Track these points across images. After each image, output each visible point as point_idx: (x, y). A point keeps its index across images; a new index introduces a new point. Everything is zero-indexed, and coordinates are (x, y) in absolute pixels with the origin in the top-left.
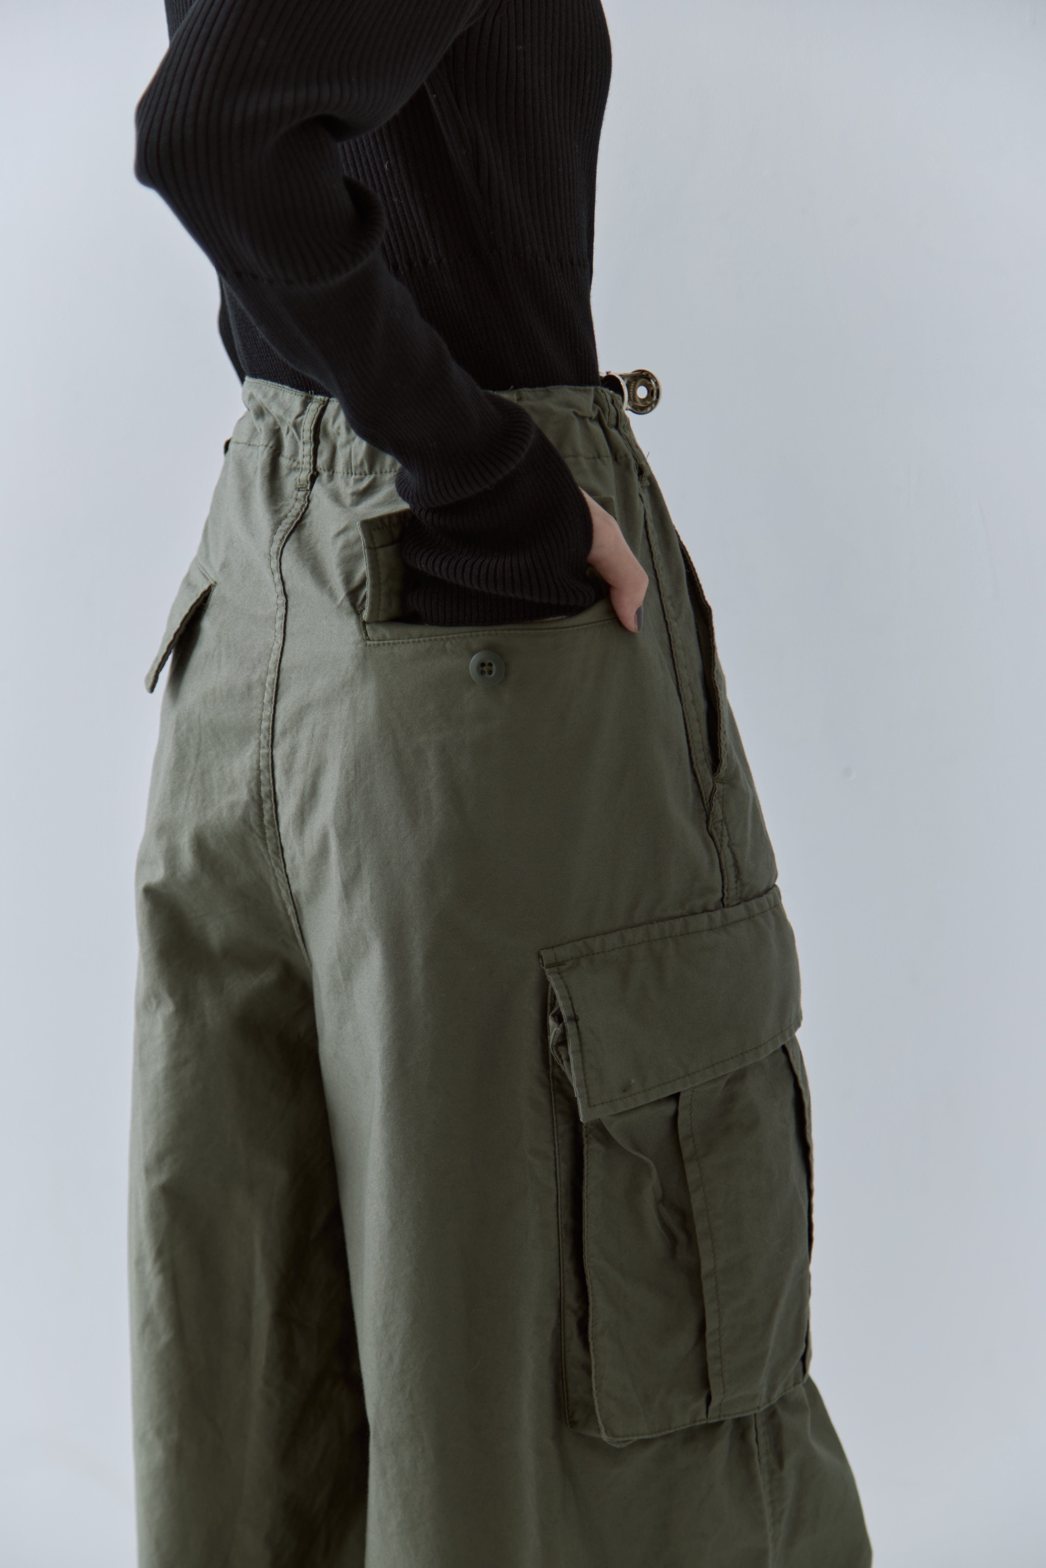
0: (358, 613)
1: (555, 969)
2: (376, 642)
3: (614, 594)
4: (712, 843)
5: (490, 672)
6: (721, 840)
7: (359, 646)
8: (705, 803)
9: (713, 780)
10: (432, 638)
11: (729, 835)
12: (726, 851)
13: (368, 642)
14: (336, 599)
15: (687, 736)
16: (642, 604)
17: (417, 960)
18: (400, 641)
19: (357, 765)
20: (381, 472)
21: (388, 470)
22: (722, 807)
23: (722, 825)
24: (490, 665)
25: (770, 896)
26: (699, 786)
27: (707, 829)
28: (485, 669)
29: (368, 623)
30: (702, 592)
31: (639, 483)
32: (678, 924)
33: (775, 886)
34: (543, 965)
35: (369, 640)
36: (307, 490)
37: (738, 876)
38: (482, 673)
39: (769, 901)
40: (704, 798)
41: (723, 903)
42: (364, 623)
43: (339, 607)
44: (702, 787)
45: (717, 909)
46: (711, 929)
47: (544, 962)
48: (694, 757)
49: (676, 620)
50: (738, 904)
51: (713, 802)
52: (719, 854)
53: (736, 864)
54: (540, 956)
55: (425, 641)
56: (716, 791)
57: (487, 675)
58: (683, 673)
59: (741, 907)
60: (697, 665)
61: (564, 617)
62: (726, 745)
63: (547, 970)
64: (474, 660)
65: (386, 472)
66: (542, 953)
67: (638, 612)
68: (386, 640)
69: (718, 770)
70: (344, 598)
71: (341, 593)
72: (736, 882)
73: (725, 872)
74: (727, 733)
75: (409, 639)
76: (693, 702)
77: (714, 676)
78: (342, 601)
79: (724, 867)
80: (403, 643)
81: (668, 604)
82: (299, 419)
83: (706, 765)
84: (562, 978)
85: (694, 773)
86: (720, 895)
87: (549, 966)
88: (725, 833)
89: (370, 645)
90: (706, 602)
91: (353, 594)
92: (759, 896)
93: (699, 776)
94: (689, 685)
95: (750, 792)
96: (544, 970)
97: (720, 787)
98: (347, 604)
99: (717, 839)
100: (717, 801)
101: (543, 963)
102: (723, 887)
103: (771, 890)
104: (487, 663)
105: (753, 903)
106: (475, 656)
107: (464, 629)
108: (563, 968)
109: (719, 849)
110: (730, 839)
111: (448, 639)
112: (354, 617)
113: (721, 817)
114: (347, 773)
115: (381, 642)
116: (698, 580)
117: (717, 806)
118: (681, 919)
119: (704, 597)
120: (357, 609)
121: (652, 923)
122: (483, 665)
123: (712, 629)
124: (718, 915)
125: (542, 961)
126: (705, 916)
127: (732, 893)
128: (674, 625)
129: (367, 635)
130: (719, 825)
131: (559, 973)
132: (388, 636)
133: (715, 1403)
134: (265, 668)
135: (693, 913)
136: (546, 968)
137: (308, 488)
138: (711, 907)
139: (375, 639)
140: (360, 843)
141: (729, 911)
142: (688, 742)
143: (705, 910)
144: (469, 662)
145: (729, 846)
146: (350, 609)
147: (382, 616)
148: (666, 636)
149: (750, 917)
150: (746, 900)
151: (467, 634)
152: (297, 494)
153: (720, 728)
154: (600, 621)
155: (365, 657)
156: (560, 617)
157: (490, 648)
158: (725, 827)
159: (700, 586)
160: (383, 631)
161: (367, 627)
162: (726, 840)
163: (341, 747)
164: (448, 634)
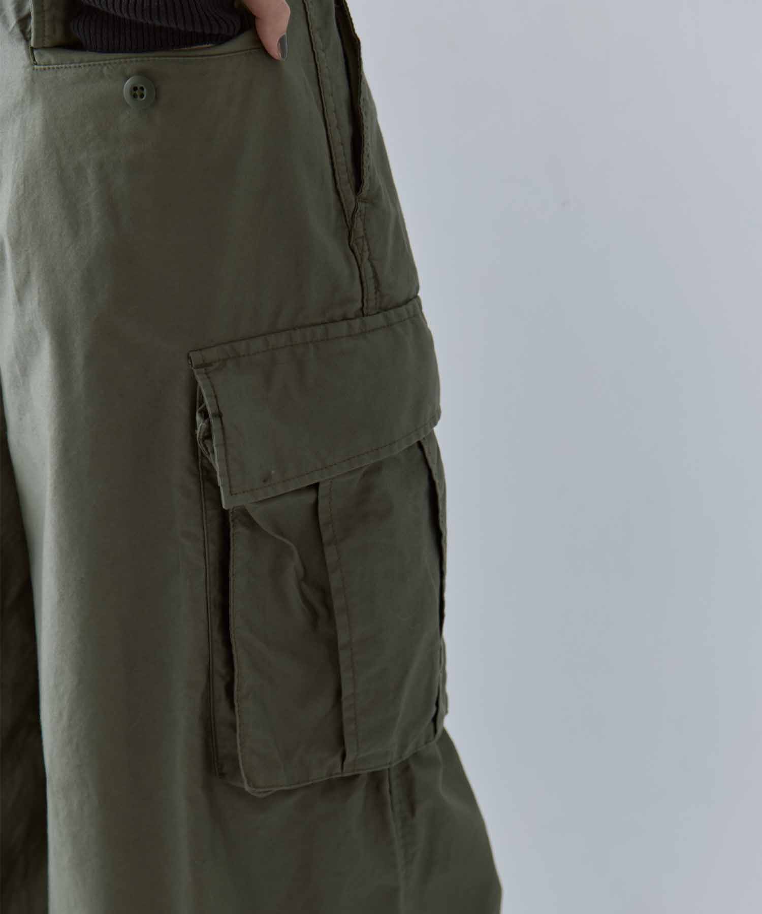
0: (27, 40)
1: (203, 370)
2: (42, 67)
3: (258, 24)
4: (353, 257)
5: (142, 96)
6: (361, 255)
7: (28, 70)
8: (348, 220)
9: (356, 200)
10: (91, 63)
11: (369, 249)
12: (366, 265)
13: (35, 66)
14: (8, 26)
15: (331, 158)
16: (285, 33)
17: (79, 359)
18: (63, 66)
19: (26, 179)
22: (364, 224)
23: (363, 241)
24: (142, 89)
25: (410, 306)
26: (342, 205)
27: (349, 244)
28: (137, 92)
29: (36, 49)
30: (353, 25)
32: (319, 330)
33: (416, 297)
34: (192, 366)
35: (36, 64)
37: (377, 288)
38: (135, 96)
39: (408, 312)
40: (347, 216)
41: (362, 312)
42: (32, 49)
43: (11, 33)
44: (344, 205)
45: (356, 317)
46: (350, 336)
47: (193, 362)
48: (338, 178)
49: (323, 51)
50: (378, 313)
51: (355, 220)
52: (359, 268)
53: (375, 276)
54: (189, 358)
55: (84, 66)
56: (358, 211)
57: (139, 98)
59: (380, 316)
60: (344, 93)
61: (210, 45)
62: (369, 167)
63: (195, 371)
64: (128, 84)
66: (191, 355)
67: (282, 41)
68: (51, 65)
69: (360, 190)
70: (16, 25)
71: (13, 21)
72: (376, 293)
73: (365, 285)
74: (371, 156)
75: (71, 63)
76: (338, 127)
77: (360, 103)
78: (14, 28)
79: (364, 280)
80: (66, 68)
81: (316, 37)
83: (349, 185)
84: (209, 378)
85: (337, 192)
86: (359, 305)
87: (197, 367)
88: (366, 248)
89: (37, 70)
90: (356, 35)
91: (23, 22)
92: (398, 306)
93: (342, 195)
94: (335, 111)
95: (392, 210)
96: (192, 370)
97: (362, 206)
98: (17, 30)
99: (357, 254)
100: (359, 219)
101: (192, 364)
102: (363, 297)
103: (412, 300)
104: (139, 86)
105: (392, 313)
106: (128, 81)
107: (120, 55)
108: (211, 368)
109: (360, 263)
110: (370, 254)
111: (105, 64)
112: (23, 42)
113: (362, 233)
114: (18, 187)
115: (46, 67)
116: (349, 14)
117: (359, 223)
118: (322, 327)
119: (354, 30)
120: (25, 34)
121: (294, 329)
122: (135, 89)
123: (360, 59)
124: (357, 323)
125: (191, 362)
126: (345, 323)
127: (372, 304)
128: (321, 55)
129: (34, 60)
130: (360, 241)
131: (207, 374)
132: (53, 61)
133: (350, 758)
135: (333, 321)
136: (194, 368)
138: (351, 315)
139: (42, 63)
140: (30, 251)
141: (368, 319)
142: (332, 164)
143: (345, 318)
144: (123, 86)
145: (369, 259)
146: (21, 36)
147: (47, 42)
148: (313, 64)
149: (389, 325)
150: (386, 310)
151: (122, 60)
153: (363, 152)
154: (247, 50)
155: (33, 80)
156: (206, 46)
157: (143, 73)
158: (365, 243)
159: (351, 19)
160: (48, 56)
161: (35, 52)
162: (366, 254)
163: (13, 162)
164: (106, 60)
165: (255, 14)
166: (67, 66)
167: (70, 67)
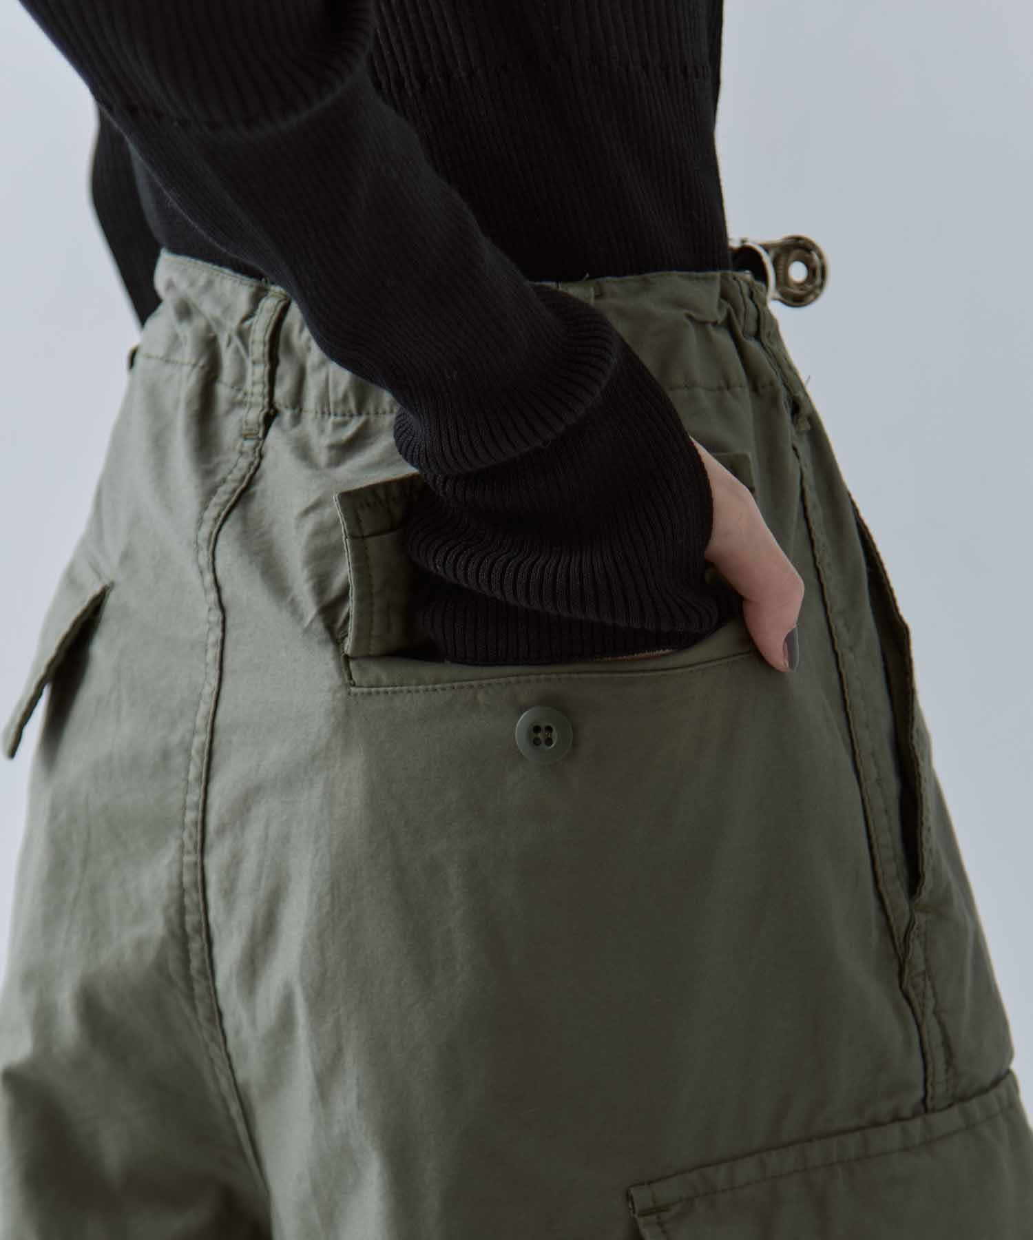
0: (338, 642)
1: (654, 1218)
2: (365, 690)
3: (749, 610)
4: (908, 1010)
5: (549, 741)
6: (923, 1005)
7: (339, 695)
8: (897, 944)
9: (911, 910)
10: (456, 684)
11: (935, 995)
12: (931, 1023)
13: (353, 689)
14: (301, 618)
15: (869, 837)
16: (795, 626)
17: (432, 1202)
18: (404, 688)
19: (334, 886)
20: (377, 413)
21: (387, 408)
22: (925, 949)
23: (924, 980)
24: (549, 729)
25: (1001, 1090)
26: (888, 919)
27: (901, 987)
28: (540, 735)
29: (353, 658)
30: (894, 600)
31: (793, 428)
32: (852, 1144)
33: (1009, 1072)
34: (634, 1212)
35: (354, 685)
36: (259, 439)
37: (950, 1062)
38: (536, 742)
39: (999, 1098)
40: (896, 938)
41: (925, 1107)
42: (347, 659)
43: (307, 631)
44: (892, 920)
45: (915, 1115)
46: (906, 1149)
47: (636, 1206)
48: (880, 871)
49: (851, 649)
50: (950, 1106)
51: (911, 943)
52: (919, 1027)
53: (947, 1044)
54: (629, 1198)
55: (444, 689)
56: (915, 926)
57: (543, 746)
58: (862, 734)
59: (955, 1110)
60: (884, 722)
61: (667, 651)
62: (931, 850)
63: (641, 1221)
64: (523, 721)
65: (384, 413)
66: (633, 1191)
67: (789, 639)
68: (381, 686)
69: (918, 892)
70: (316, 616)
71: (310, 609)
72: (947, 1070)
73: (929, 1057)
74: (933, 830)
75: (418, 684)
76: (879, 782)
77: (912, 738)
78: (311, 622)
79: (926, 1047)
80: (409, 691)
81: (839, 624)
82: (247, 323)
83: (898, 883)
84: (664, 1232)
85: (880, 897)
86: (920, 1094)
87: (644, 1214)
88: (929, 993)
89: (356, 695)
90: (900, 618)
91: (329, 611)
92: (984, 1091)
93: (887, 902)
94: (873, 754)
95: (971, 927)
96: (634, 1219)
97: (921, 918)
98: (319, 626)
99: (916, 1003)
100: (917, 942)
101: (634, 1208)
102: (926, 1080)
103: (1004, 1079)
104: (543, 725)
105: (974, 1105)
106: (525, 714)
107: (508, 670)
108: (665, 1216)
109: (920, 1019)
110: (937, 1003)
111: (480, 686)
112: (331, 647)
113: (922, 968)
114: (320, 898)
115: (373, 689)
116: (888, 582)
117: (916, 949)
118: (858, 1134)
119: (897, 609)
120: (334, 634)
121: (810, 1140)
122: (537, 729)
123: (910, 661)
124: (916, 1127)
125: (633, 1204)
126: (896, 1129)
127: (940, 1090)
128: (848, 657)
129: (351, 678)
130: (919, 980)
131: (660, 1224)
132: (384, 678)
134: (190, 725)
135: (876, 1124)
136: (639, 1215)
137: (260, 435)
138: (906, 1112)
139: (364, 684)
140: (342, 1010)
141: (935, 1118)
142: (871, 848)
143: (897, 1118)
144: (516, 723)
145: (935, 1013)
146: (325, 635)
147: (375, 648)
148: (835, 676)
149: (970, 1126)
150: (963, 1099)
151: (512, 679)
152: (242, 445)
153: (922, 824)
154: (728, 657)
155: (347, 713)
156: (661, 652)
157: (549, 701)
158: (929, 984)
159: (891, 590)
160: (376, 671)
161: (352, 665)
162: (930, 1004)
163: (310, 856)
164: (481, 679)
165: (743, 594)
166: (412, 688)
167: (417, 691)
